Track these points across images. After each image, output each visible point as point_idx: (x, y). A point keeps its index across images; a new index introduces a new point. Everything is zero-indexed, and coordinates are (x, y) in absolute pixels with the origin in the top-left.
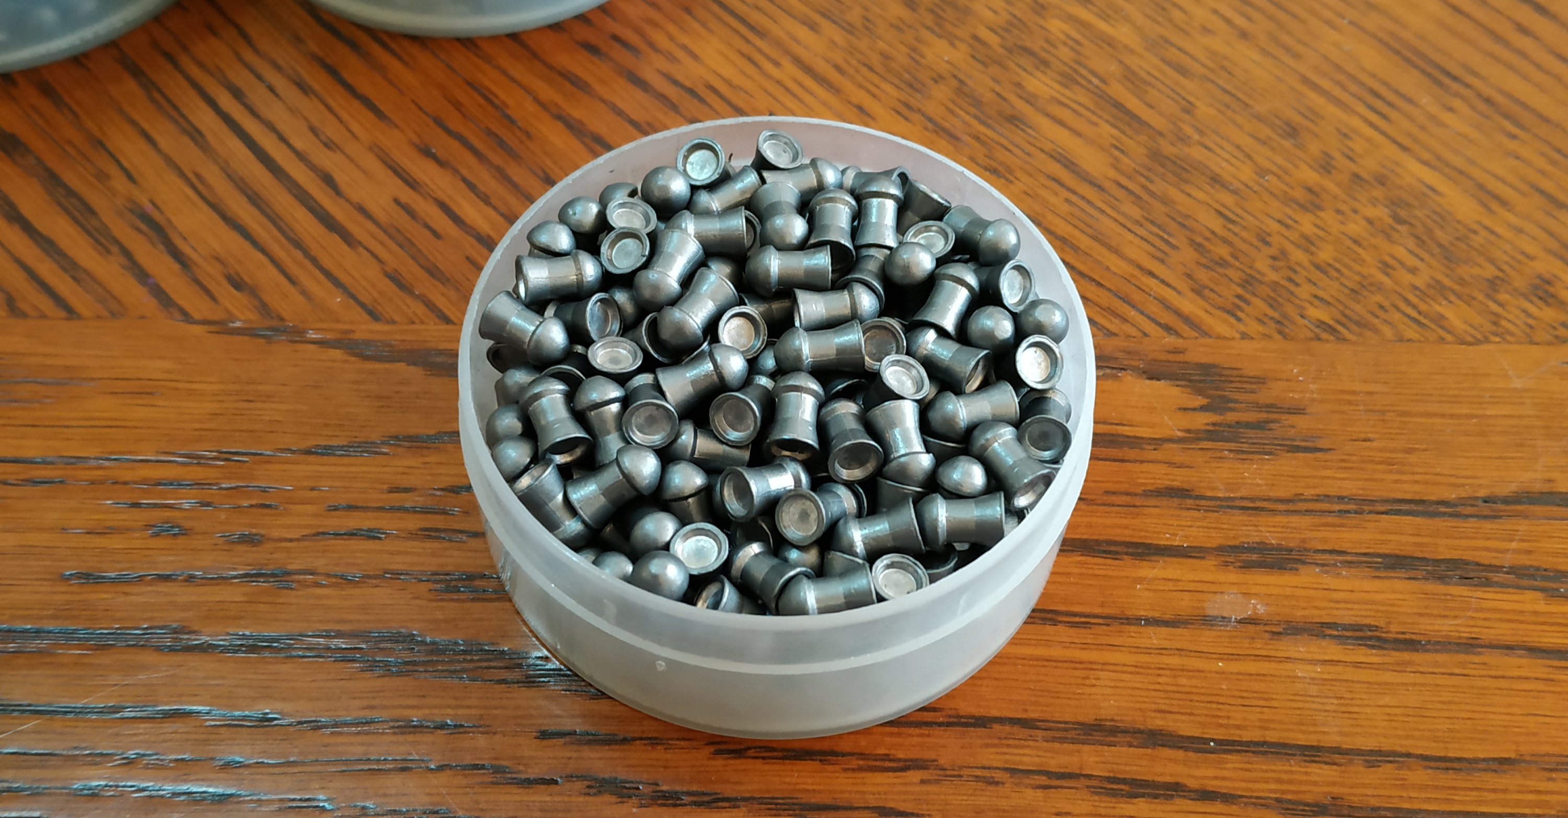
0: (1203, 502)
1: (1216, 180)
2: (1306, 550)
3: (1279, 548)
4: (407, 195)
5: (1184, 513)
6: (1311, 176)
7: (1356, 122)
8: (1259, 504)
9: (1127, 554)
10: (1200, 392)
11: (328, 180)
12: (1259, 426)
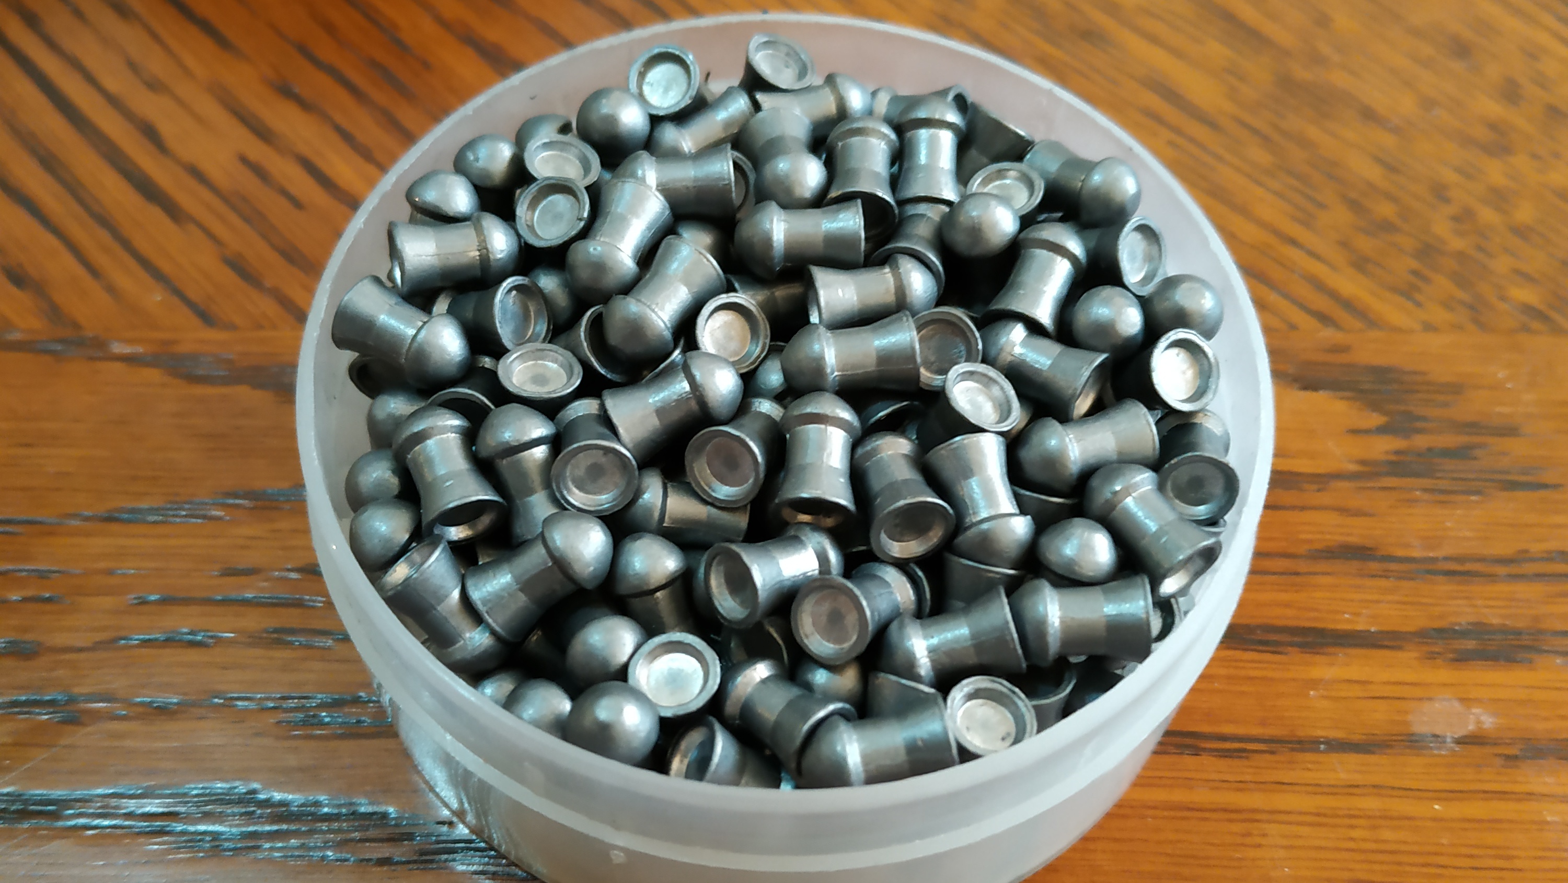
0: (1393, 566)
1: (1369, 115)
2: (1541, 632)
3: (1504, 630)
4: (257, 151)
5: (1369, 582)
6: (1494, 108)
7: (1543, 38)
8: (1468, 567)
9: (1292, 645)
10: (1375, 407)
11: (150, 133)
12: (1461, 453)
